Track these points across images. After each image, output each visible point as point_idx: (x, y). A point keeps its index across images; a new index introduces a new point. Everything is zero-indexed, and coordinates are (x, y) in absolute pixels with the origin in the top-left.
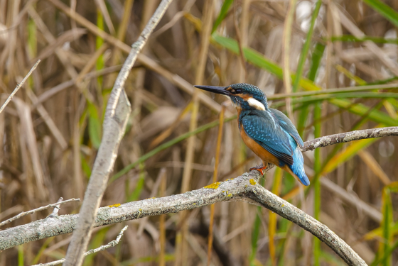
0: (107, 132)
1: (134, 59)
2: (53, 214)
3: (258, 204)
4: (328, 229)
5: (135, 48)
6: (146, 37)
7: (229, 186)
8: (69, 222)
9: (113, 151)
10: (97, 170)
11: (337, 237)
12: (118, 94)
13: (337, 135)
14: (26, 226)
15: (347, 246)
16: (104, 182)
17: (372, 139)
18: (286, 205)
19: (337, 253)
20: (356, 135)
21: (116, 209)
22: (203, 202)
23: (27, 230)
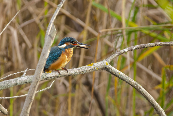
0: (46, 42)
1: (58, 11)
2: (23, 75)
3: (109, 73)
4: (138, 84)
5: (59, 7)
6: (64, 2)
7: (97, 65)
8: (30, 79)
9: (49, 49)
10: (42, 57)
11: (142, 87)
12: (51, 25)
13: (143, 45)
14: (12, 80)
15: (146, 91)
16: (45, 62)
17: (157, 47)
18: (121, 74)
19: (141, 94)
20: (150, 45)
21: (49, 74)
22: (86, 71)
23: (13, 81)
